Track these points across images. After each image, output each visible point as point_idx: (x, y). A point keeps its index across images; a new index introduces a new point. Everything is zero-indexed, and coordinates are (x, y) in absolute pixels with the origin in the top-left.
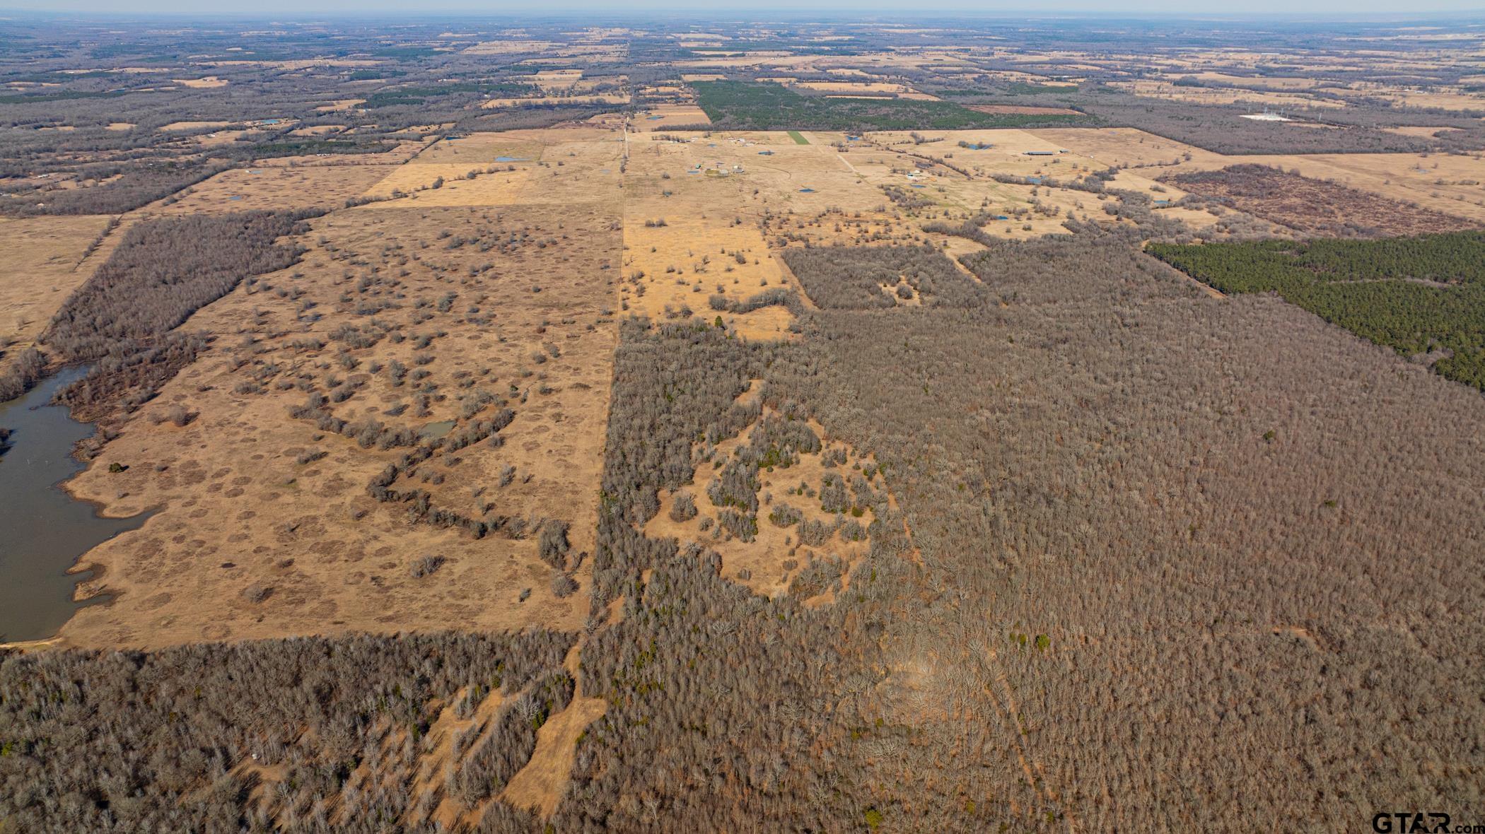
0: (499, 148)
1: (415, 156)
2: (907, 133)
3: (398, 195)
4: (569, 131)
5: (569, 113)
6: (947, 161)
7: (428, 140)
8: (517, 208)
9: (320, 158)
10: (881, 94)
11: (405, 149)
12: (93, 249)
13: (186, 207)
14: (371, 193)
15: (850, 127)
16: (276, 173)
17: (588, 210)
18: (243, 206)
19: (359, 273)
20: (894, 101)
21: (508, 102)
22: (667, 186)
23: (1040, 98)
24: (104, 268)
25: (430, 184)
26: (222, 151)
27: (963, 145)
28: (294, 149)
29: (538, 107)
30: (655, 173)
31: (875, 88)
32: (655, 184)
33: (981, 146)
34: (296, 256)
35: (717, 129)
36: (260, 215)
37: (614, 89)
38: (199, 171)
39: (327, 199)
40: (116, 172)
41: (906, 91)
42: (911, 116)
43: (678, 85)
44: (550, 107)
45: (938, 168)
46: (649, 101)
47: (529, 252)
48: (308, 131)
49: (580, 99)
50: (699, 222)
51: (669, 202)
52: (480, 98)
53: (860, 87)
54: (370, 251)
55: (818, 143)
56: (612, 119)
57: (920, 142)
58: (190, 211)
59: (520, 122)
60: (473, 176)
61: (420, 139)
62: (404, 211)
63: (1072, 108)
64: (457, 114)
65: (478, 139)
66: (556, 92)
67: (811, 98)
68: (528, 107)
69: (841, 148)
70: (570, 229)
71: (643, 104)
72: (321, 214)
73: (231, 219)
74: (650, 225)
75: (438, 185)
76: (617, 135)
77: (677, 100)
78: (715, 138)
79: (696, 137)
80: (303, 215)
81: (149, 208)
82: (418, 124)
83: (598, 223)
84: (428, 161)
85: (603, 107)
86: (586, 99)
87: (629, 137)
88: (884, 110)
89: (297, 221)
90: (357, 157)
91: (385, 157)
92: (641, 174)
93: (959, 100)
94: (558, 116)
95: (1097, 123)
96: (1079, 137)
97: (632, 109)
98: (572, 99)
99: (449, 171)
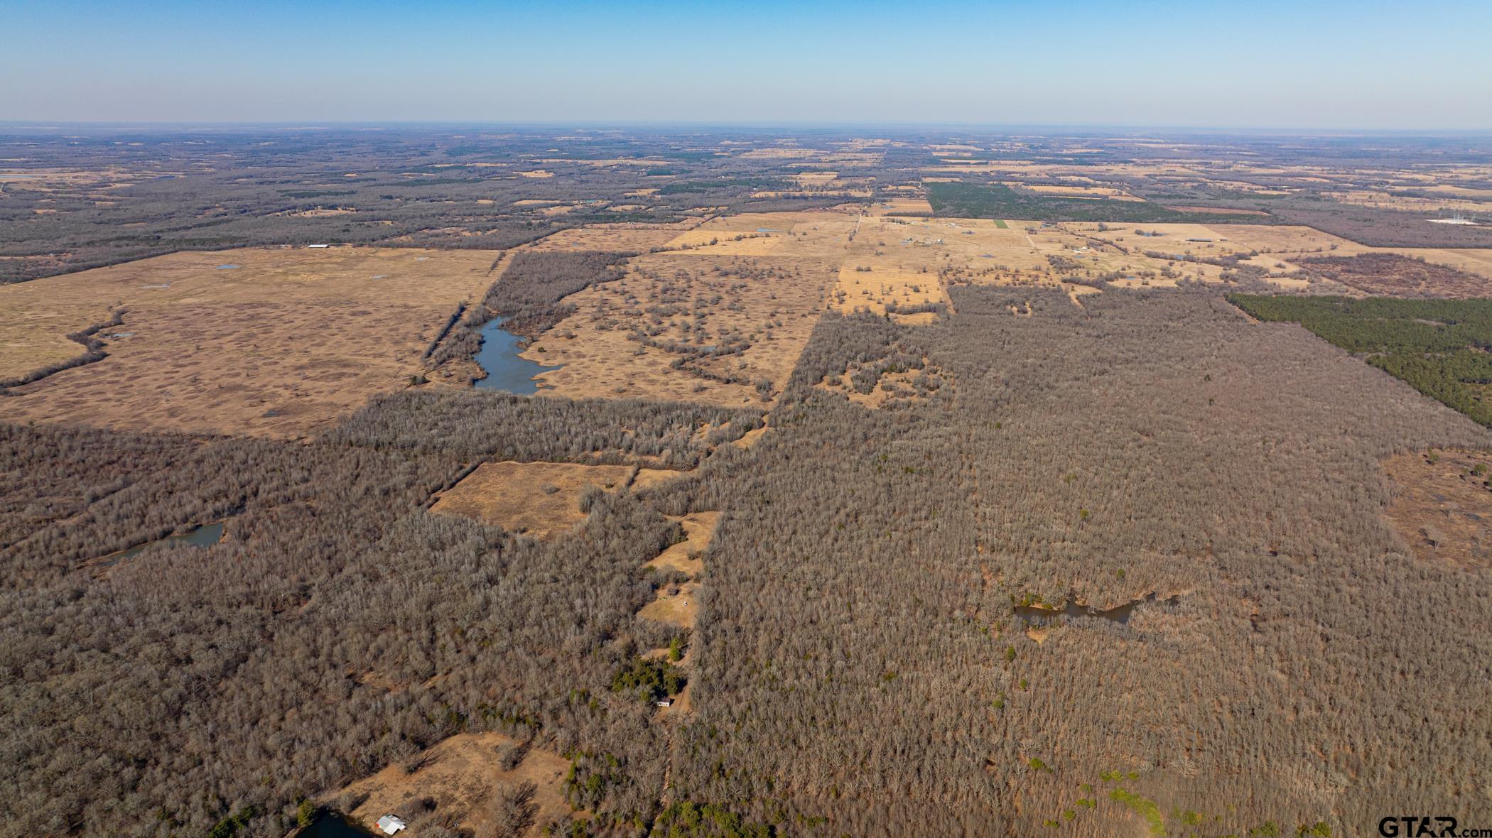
0: (760, 224)
1: (698, 226)
2: (1095, 225)
3: (685, 247)
4: (816, 214)
5: (818, 202)
6: (1118, 243)
7: (707, 217)
8: (768, 257)
9: (629, 225)
10: (1096, 195)
11: (690, 222)
12: (494, 266)
13: (544, 247)
14: (667, 245)
15: (1049, 218)
16: (600, 232)
17: (818, 261)
18: (581, 249)
19: (661, 286)
20: (1104, 200)
21: (772, 194)
22: (881, 249)
23: (1241, 203)
24: (505, 274)
25: (708, 242)
26: (560, 218)
27: (1139, 233)
28: (611, 218)
29: (795, 198)
30: (875, 242)
31: (1092, 191)
32: (872, 247)
33: (1155, 234)
34: (621, 276)
35: (935, 216)
36: (594, 253)
37: (862, 187)
38: (546, 228)
39: (637, 248)
40: (494, 228)
41: (1120, 194)
42: (1108, 212)
43: (917, 185)
44: (805, 198)
45: (1105, 246)
46: (888, 195)
47: (772, 280)
48: (619, 208)
49: (830, 193)
50: (896, 270)
51: (879, 259)
52: (749, 191)
53: (1081, 190)
54: (669, 275)
55: (1014, 228)
56: (853, 207)
57: (1102, 229)
58: (548, 250)
59: (779, 207)
60: (739, 239)
61: (702, 216)
62: (690, 257)
63: (1263, 210)
64: (731, 201)
65: (744, 217)
66: (811, 187)
67: (1026, 197)
68: (787, 197)
69: (1031, 231)
70: (803, 271)
71: (882, 197)
72: (634, 255)
73: (576, 254)
74: (859, 270)
75: (714, 243)
76: (854, 218)
77: (911, 195)
78: (931, 223)
79: (916, 221)
80: (622, 255)
81: (521, 247)
82: (701, 206)
83: (823, 268)
84: (707, 229)
85: (848, 199)
86: (836, 193)
87: (862, 219)
88: (1087, 207)
89: (620, 258)
90: (657, 225)
91: (676, 226)
92: (864, 242)
93: (1159, 202)
94: (810, 204)
95: (1275, 221)
96: (1248, 231)
97: (870, 201)
98: (824, 192)
99: (721, 236)
